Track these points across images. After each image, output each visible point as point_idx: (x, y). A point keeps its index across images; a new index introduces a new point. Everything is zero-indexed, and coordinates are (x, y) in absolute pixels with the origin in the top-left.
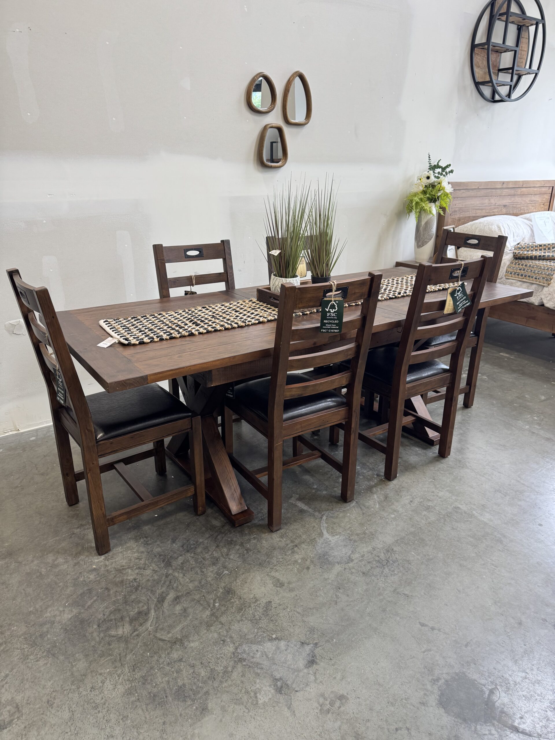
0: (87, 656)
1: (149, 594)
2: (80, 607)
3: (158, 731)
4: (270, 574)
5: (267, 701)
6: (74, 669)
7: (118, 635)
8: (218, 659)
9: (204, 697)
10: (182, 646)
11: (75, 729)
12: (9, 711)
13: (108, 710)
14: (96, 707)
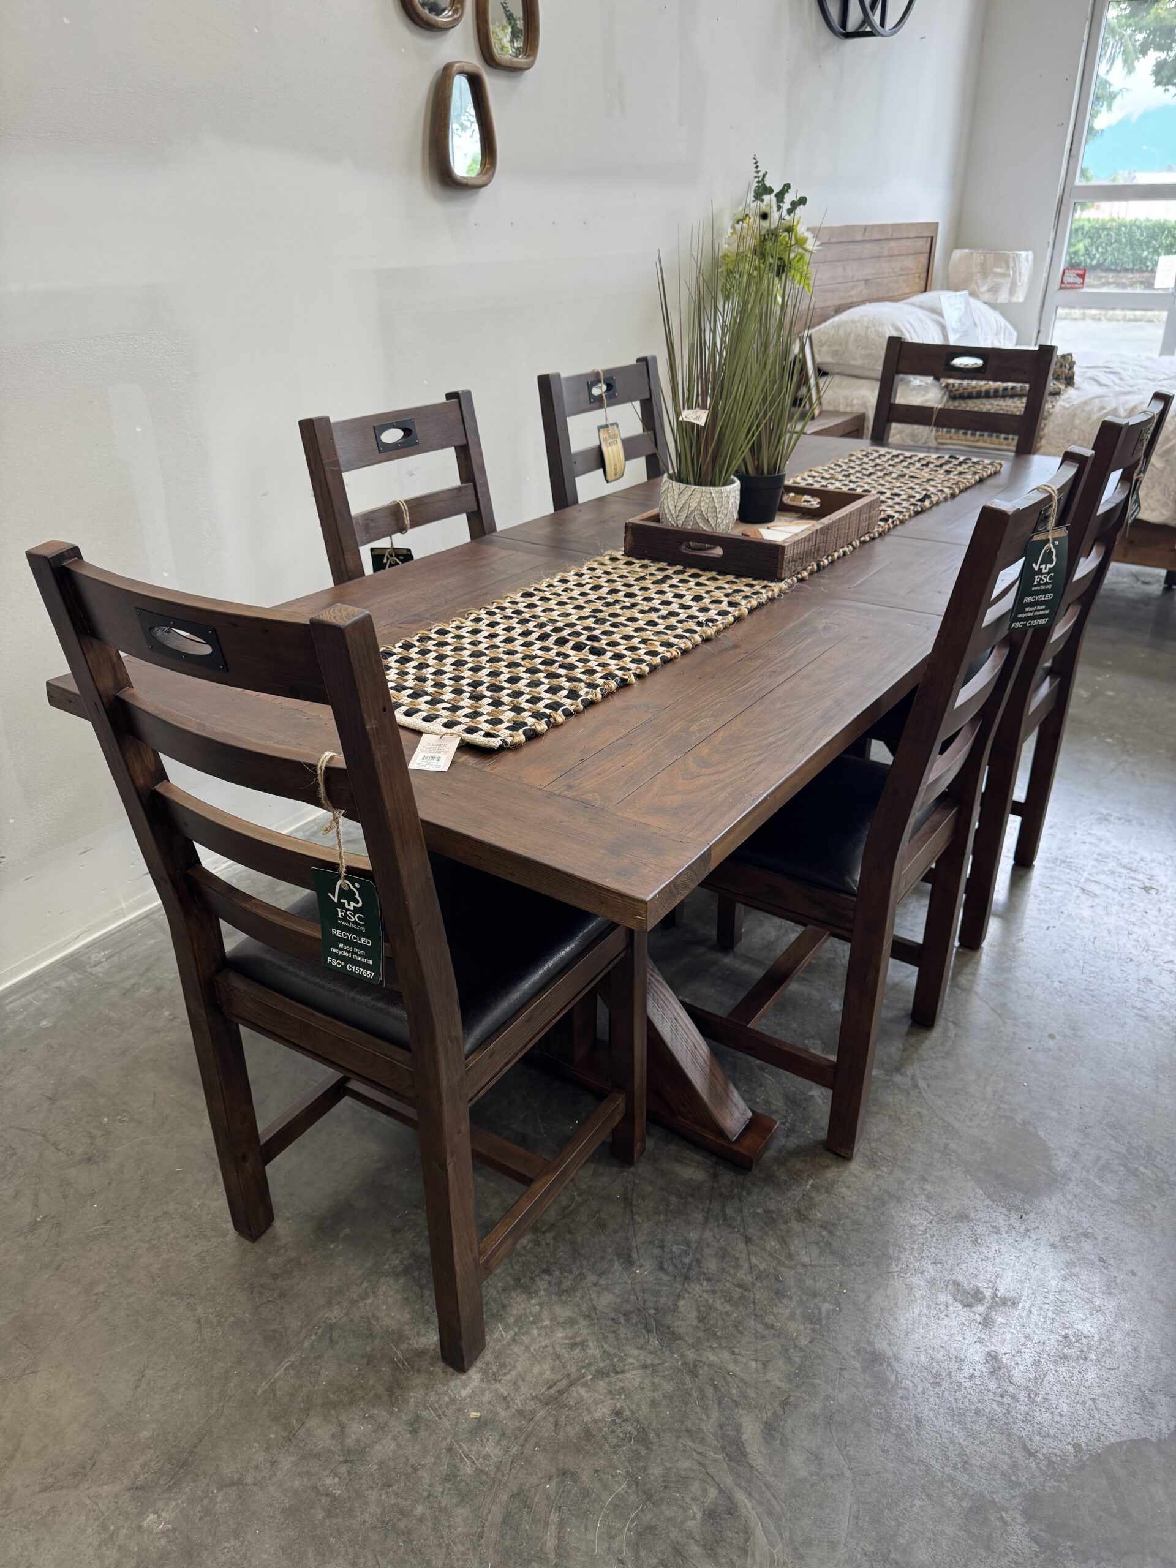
1: (690, 1444)
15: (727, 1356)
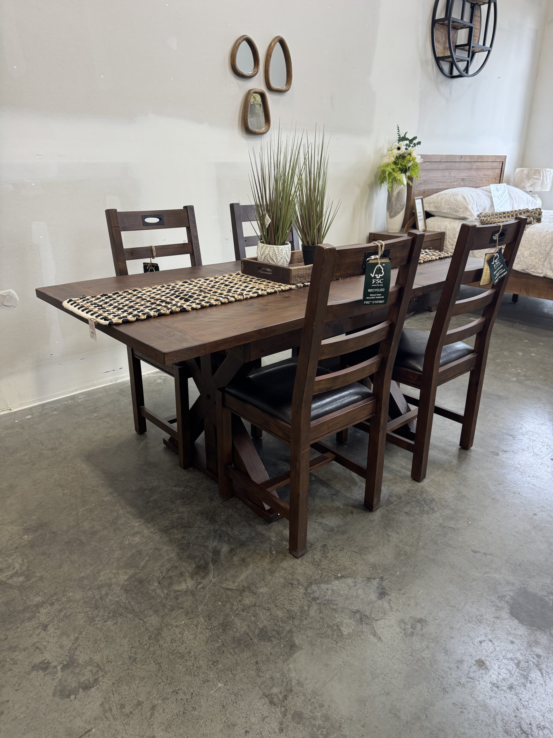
0: (156, 612)
1: (202, 549)
2: (134, 568)
3: (253, 670)
4: (316, 521)
5: (351, 631)
6: (147, 624)
7: (183, 589)
8: (291, 600)
9: (289, 635)
10: (252, 593)
11: (167, 679)
12: (91, 671)
13: (195, 658)
14: (182, 656)
15: (230, 529)
